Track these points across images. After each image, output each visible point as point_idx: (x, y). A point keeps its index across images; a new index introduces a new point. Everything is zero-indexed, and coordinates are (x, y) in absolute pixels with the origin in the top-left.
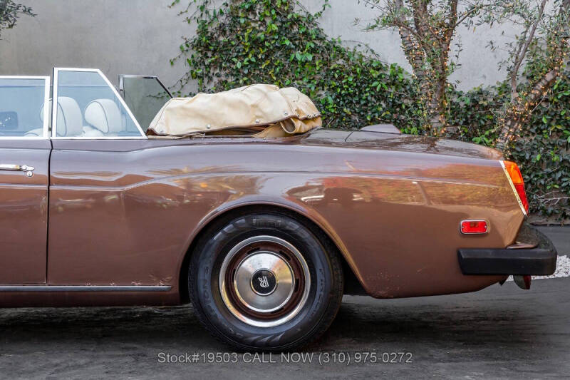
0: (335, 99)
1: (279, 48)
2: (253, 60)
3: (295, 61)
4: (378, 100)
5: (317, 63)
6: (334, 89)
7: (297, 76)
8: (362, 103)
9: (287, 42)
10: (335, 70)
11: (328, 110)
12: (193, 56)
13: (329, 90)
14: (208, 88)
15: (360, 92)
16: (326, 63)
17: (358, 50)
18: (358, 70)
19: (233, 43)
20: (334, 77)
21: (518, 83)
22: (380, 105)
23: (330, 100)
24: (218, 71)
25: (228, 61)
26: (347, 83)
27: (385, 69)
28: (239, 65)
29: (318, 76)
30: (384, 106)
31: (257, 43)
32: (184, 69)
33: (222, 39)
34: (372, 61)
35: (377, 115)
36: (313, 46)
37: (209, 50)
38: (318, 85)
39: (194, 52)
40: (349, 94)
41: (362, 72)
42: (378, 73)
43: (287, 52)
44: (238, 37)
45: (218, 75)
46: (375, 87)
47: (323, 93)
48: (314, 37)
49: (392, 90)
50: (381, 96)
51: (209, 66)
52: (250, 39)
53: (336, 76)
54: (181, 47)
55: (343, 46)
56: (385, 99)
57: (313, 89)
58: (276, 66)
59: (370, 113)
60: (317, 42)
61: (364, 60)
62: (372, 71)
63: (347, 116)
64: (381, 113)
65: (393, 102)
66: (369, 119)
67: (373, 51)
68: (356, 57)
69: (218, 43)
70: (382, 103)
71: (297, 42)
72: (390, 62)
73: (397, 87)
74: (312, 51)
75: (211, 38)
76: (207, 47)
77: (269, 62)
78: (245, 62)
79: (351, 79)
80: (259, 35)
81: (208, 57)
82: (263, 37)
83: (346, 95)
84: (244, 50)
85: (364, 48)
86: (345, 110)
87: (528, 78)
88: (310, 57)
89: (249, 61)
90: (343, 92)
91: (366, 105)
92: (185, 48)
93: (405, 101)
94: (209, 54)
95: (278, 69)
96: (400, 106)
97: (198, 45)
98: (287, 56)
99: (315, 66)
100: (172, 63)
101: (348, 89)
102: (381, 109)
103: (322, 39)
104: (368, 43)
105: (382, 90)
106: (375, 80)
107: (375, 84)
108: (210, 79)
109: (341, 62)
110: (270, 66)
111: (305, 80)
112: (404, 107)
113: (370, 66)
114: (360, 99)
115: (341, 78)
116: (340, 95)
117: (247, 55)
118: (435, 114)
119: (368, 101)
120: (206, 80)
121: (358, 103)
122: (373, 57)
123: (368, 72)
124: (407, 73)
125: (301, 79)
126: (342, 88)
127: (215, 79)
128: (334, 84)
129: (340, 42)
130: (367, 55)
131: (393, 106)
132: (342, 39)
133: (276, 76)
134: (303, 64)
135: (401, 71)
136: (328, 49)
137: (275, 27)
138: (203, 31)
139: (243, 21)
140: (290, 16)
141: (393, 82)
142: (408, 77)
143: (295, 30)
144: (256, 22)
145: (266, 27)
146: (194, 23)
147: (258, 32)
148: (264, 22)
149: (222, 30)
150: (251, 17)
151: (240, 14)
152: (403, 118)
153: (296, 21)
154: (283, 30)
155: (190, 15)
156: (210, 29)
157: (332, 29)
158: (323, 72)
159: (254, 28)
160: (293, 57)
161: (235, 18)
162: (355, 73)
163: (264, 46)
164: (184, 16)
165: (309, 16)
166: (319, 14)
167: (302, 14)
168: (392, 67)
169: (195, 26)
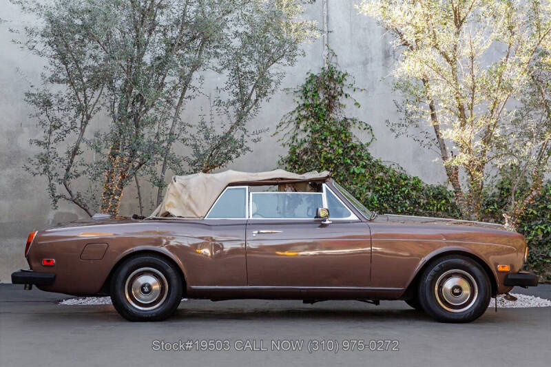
0: (378, 198)
1: (342, 164)
3: (354, 173)
4: (405, 199)
5: (367, 174)
6: (378, 192)
7: (354, 182)
8: (396, 200)
9: (349, 161)
10: (378, 179)
11: (373, 205)
13: (373, 192)
15: (394, 194)
16: (372, 175)
17: (393, 167)
18: (393, 180)
19: (313, 160)
20: (377, 183)
21: (493, 192)
22: (406, 203)
23: (375, 198)
26: (386, 188)
27: (409, 180)
29: (367, 183)
30: (408, 203)
31: (328, 161)
33: (305, 157)
34: (401, 174)
35: (404, 209)
36: (364, 164)
37: (296, 164)
38: (366, 188)
39: (287, 165)
40: (387, 195)
41: (395, 181)
42: (406, 182)
43: (347, 167)
44: (316, 157)
46: (404, 192)
47: (370, 194)
48: (365, 158)
49: (414, 193)
50: (407, 196)
52: (324, 158)
53: (379, 183)
54: (278, 162)
55: (383, 164)
56: (409, 199)
57: (364, 191)
58: (341, 176)
59: (399, 207)
60: (367, 162)
61: (396, 173)
62: (402, 181)
63: (386, 209)
64: (407, 207)
65: (415, 201)
66: (400, 210)
67: (402, 168)
68: (391, 171)
69: (303, 160)
70: (407, 201)
71: (353, 161)
72: (413, 175)
73: (417, 191)
74: (364, 167)
75: (297, 157)
76: (296, 163)
79: (388, 186)
80: (329, 155)
82: (333, 157)
85: (396, 165)
86: (384, 205)
87: (499, 189)
88: (363, 171)
90: (383, 194)
91: (397, 202)
92: (281, 162)
93: (422, 200)
95: (342, 178)
96: (419, 203)
97: (290, 161)
98: (348, 170)
99: (365, 176)
101: (386, 192)
102: (407, 205)
103: (369, 159)
104: (398, 162)
105: (408, 193)
106: (403, 186)
107: (403, 189)
109: (381, 174)
110: (337, 176)
111: (359, 185)
112: (422, 204)
113: (401, 177)
114: (394, 198)
115: (381, 185)
116: (381, 196)
119: (398, 199)
121: (393, 200)
122: (402, 172)
123: (399, 181)
124: (423, 183)
125: (357, 184)
126: (382, 191)
128: (378, 188)
129: (381, 162)
130: (398, 171)
131: (414, 203)
132: (382, 160)
134: (358, 175)
135: (419, 181)
136: (374, 166)
137: (340, 151)
138: (293, 152)
139: (320, 147)
140: (350, 145)
141: (415, 188)
142: (424, 185)
143: (352, 153)
144: (327, 147)
145: (334, 151)
146: (287, 147)
147: (329, 153)
148: (333, 148)
149: (305, 151)
150: (324, 144)
151: (318, 142)
152: (421, 211)
153: (353, 148)
154: (345, 154)
155: (284, 142)
156: (298, 151)
157: (376, 153)
158: (370, 181)
159: (326, 151)
160: (352, 171)
161: (314, 144)
162: (391, 181)
163: (332, 163)
164: (281, 142)
165: (362, 145)
166: (368, 144)
167: (358, 143)
168: (414, 178)
169: (288, 149)
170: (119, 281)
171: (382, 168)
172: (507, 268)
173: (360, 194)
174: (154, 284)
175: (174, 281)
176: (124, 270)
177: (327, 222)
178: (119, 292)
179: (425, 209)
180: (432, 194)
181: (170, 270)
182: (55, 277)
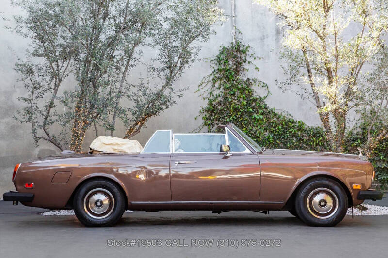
0: (273, 137)
1: (246, 112)
2: (235, 117)
3: (255, 118)
4: (292, 137)
5: (264, 119)
6: (272, 132)
7: (255, 125)
8: (286, 138)
9: (251, 110)
10: (273, 123)
11: (269, 141)
12: (206, 115)
13: (269, 132)
14: (213, 130)
15: (285, 133)
16: (268, 119)
17: (283, 114)
18: (284, 123)
19: (225, 110)
20: (272, 126)
21: (357, 131)
22: (293, 140)
23: (271, 137)
24: (217, 122)
25: (223, 118)
26: (278, 129)
27: (296, 123)
28: (228, 120)
29: (265, 125)
30: (295, 140)
31: (236, 110)
32: (201, 121)
33: (219, 107)
34: (289, 119)
35: (292, 144)
36: (262, 112)
38: (264, 130)
39: (206, 113)
40: (279, 134)
41: (285, 124)
42: (293, 125)
43: (250, 114)
44: (228, 107)
45: (217, 124)
46: (292, 132)
47: (267, 133)
48: (263, 107)
49: (299, 133)
50: (294, 135)
51: (213, 120)
52: (233, 107)
53: (273, 126)
54: (200, 111)
55: (276, 112)
56: (296, 137)
57: (263, 131)
59: (288, 143)
60: (264, 110)
61: (286, 118)
62: (290, 124)
63: (279, 144)
64: (294, 143)
65: (300, 138)
66: (289, 146)
67: (290, 115)
68: (282, 117)
69: (218, 109)
70: (294, 138)
71: (254, 110)
72: (298, 120)
73: (302, 131)
74: (262, 114)
75: (214, 107)
76: (213, 111)
77: (242, 119)
78: (231, 118)
79: (280, 127)
80: (237, 106)
81: (212, 116)
82: (239, 107)
83: (277, 134)
84: (230, 113)
85: (286, 113)
86: (277, 141)
87: (361, 129)
88: (262, 117)
89: (233, 118)
90: (276, 133)
91: (287, 139)
92: (202, 111)
93: (305, 138)
94: (213, 114)
95: (246, 122)
96: (303, 140)
97: (208, 110)
98: (250, 116)
99: (263, 121)
100: (196, 119)
101: (279, 132)
102: (294, 141)
103: (266, 108)
104: (287, 110)
105: (295, 132)
106: (291, 128)
107: (291, 130)
108: (214, 126)
109: (275, 119)
110: (242, 120)
111: (259, 127)
112: (305, 140)
113: (289, 121)
114: (284, 136)
115: (275, 127)
116: (275, 135)
117: (232, 115)
119: (288, 137)
120: (212, 126)
121: (283, 138)
122: (290, 117)
123: (288, 124)
124: (306, 125)
125: (257, 127)
126: (276, 132)
127: (216, 126)
128: (273, 129)
129: (275, 110)
130: (287, 116)
131: (299, 140)
132: (275, 109)
133: (245, 125)
134: (258, 120)
135: (303, 124)
136: (270, 113)
137: (245, 103)
138: (211, 104)
139: (230, 100)
140: (252, 98)
141: (300, 129)
142: (306, 127)
143: (254, 104)
144: (236, 100)
145: (240, 103)
146: (206, 100)
147: (236, 104)
148: (239, 100)
149: (220, 103)
150: (233, 98)
151: (229, 97)
152: (304, 145)
153: (255, 100)
154: (249, 104)
155: (204, 96)
156: (214, 103)
157: (271, 104)
158: (267, 124)
159: (234, 103)
160: (253, 117)
161: (226, 98)
162: (282, 124)
163: (239, 111)
164: (201, 97)
165: (261, 98)
166: (265, 98)
167: (258, 97)
168: (299, 122)
169: (207, 101)
170: (80, 198)
171: (275, 114)
172: (359, 187)
173: (260, 134)
174: (105, 200)
175: (119, 198)
176: (84, 190)
177: (229, 155)
178: (80, 206)
179: (307, 144)
180: (312, 133)
181: (116, 190)
182: (34, 195)
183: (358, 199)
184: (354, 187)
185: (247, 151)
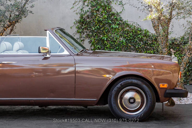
0: (126, 41)
1: (107, 23)
2: (98, 27)
3: (113, 28)
4: (140, 41)
5: (120, 29)
6: (125, 38)
7: (113, 33)
8: (135, 42)
9: (110, 22)
10: (126, 31)
11: (123, 44)
12: (78, 26)
13: (123, 38)
14: (83, 36)
15: (134, 39)
16: (123, 29)
17: (134, 24)
18: (134, 31)
19: (92, 21)
20: (125, 33)
22: (141, 43)
23: (124, 41)
24: (86, 31)
25: (90, 27)
26: (130, 35)
27: (143, 31)
28: (94, 29)
29: (120, 33)
30: (142, 43)
31: (100, 22)
32: (75, 30)
33: (88, 20)
34: (138, 28)
35: (140, 46)
36: (118, 23)
37: (83, 24)
38: (120, 36)
39: (78, 24)
40: (130, 39)
41: (135, 32)
42: (140, 32)
43: (110, 25)
44: (93, 20)
45: (86, 32)
46: (139, 37)
47: (121, 39)
48: (119, 20)
49: (145, 38)
50: (141, 40)
51: (83, 29)
52: (97, 20)
53: (126, 33)
54: (74, 23)
55: (129, 23)
57: (118, 37)
58: (106, 29)
59: (137, 46)
60: (120, 22)
61: (136, 28)
62: (138, 31)
63: (130, 46)
64: (141, 46)
65: (145, 42)
66: (137, 47)
67: (139, 25)
68: (133, 27)
69: (87, 21)
70: (141, 42)
71: (113, 21)
72: (145, 29)
73: (147, 37)
74: (118, 24)
75: (84, 19)
76: (83, 23)
77: (104, 28)
78: (96, 28)
79: (131, 34)
80: (100, 19)
81: (83, 26)
82: (102, 20)
83: (129, 39)
84: (95, 24)
85: (136, 24)
86: (129, 44)
88: (117, 27)
89: (97, 28)
90: (128, 38)
91: (136, 43)
92: (76, 23)
93: (149, 42)
94: (84, 25)
95: (107, 30)
96: (147, 43)
97: (80, 22)
98: (110, 26)
99: (119, 29)
100: (71, 28)
101: (130, 38)
102: (141, 44)
103: (122, 21)
104: (137, 22)
105: (142, 38)
106: (139, 35)
107: (139, 36)
108: (84, 33)
109: (128, 28)
110: (104, 29)
111: (116, 34)
112: (149, 44)
113: (138, 30)
114: (134, 41)
115: (128, 34)
117: (96, 25)
118: (164, 48)
119: (137, 42)
120: (82, 33)
121: (133, 42)
123: (137, 32)
124: (150, 33)
125: (114, 34)
126: (128, 37)
127: (85, 33)
128: (126, 36)
129: (128, 22)
130: (137, 26)
131: (145, 43)
132: (128, 21)
133: (106, 32)
134: (115, 29)
135: (148, 32)
136: (124, 24)
137: (106, 16)
138: (82, 17)
139: (95, 14)
140: (111, 13)
141: (145, 35)
142: (150, 34)
143: (113, 17)
144: (99, 14)
145: (103, 16)
146: (79, 14)
147: (100, 18)
148: (102, 15)
149: (88, 17)
150: (98, 13)
151: (94, 12)
152: (148, 47)
153: (113, 14)
154: (109, 17)
155: (77, 12)
156: (84, 17)
157: (125, 17)
158: (122, 32)
159: (99, 16)
160: (112, 26)
161: (92, 13)
162: (132, 32)
163: (102, 23)
164: (75, 12)
165: (117, 13)
166: (121, 12)
167: (115, 12)
168: (145, 30)
169: (79, 16)
171: (128, 25)
172: (166, 86)
173: (116, 39)
177: (48, 56)
179: (151, 46)
180: (154, 38)
183: (165, 97)
184: (161, 85)
185: (66, 52)
